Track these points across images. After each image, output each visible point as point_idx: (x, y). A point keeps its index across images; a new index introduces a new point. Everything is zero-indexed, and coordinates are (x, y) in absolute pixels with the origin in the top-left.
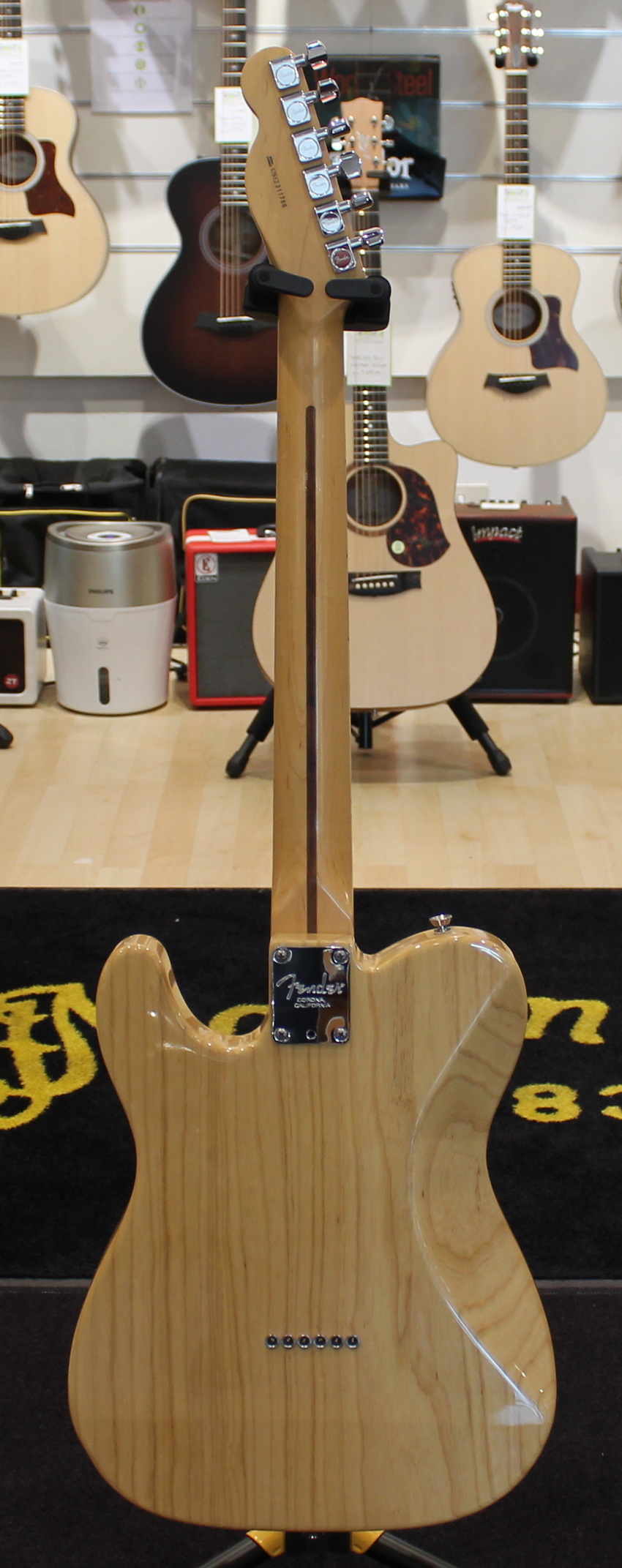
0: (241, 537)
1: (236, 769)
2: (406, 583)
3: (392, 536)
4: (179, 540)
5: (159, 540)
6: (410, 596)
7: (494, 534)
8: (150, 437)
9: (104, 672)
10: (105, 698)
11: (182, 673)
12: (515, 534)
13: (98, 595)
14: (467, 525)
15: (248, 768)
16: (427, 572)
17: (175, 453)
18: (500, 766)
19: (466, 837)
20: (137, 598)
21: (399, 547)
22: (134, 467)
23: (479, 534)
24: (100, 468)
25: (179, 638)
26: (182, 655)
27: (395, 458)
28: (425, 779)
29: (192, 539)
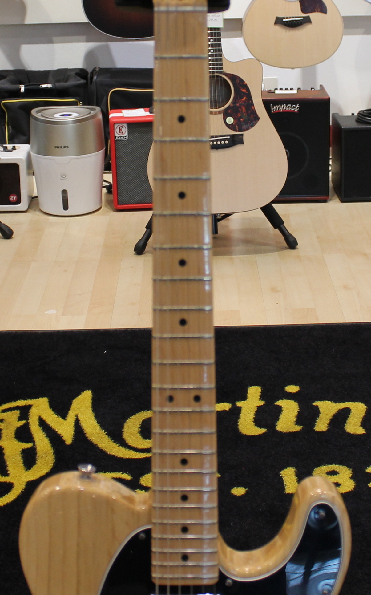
0: (140, 113)
1: (140, 249)
2: (235, 141)
3: (226, 114)
4: (105, 115)
5: (94, 116)
6: (238, 148)
7: (282, 108)
8: (90, 56)
9: (64, 192)
10: (66, 206)
11: (109, 189)
12: (296, 108)
13: (62, 148)
14: (267, 104)
15: (147, 248)
16: (247, 135)
17: (104, 64)
18: (291, 243)
19: (274, 290)
20: (82, 150)
21: (230, 120)
22: (81, 73)
23: (274, 109)
24: (62, 74)
25: (107, 167)
26: (109, 177)
27: (227, 69)
28: (248, 252)
29: (113, 115)
